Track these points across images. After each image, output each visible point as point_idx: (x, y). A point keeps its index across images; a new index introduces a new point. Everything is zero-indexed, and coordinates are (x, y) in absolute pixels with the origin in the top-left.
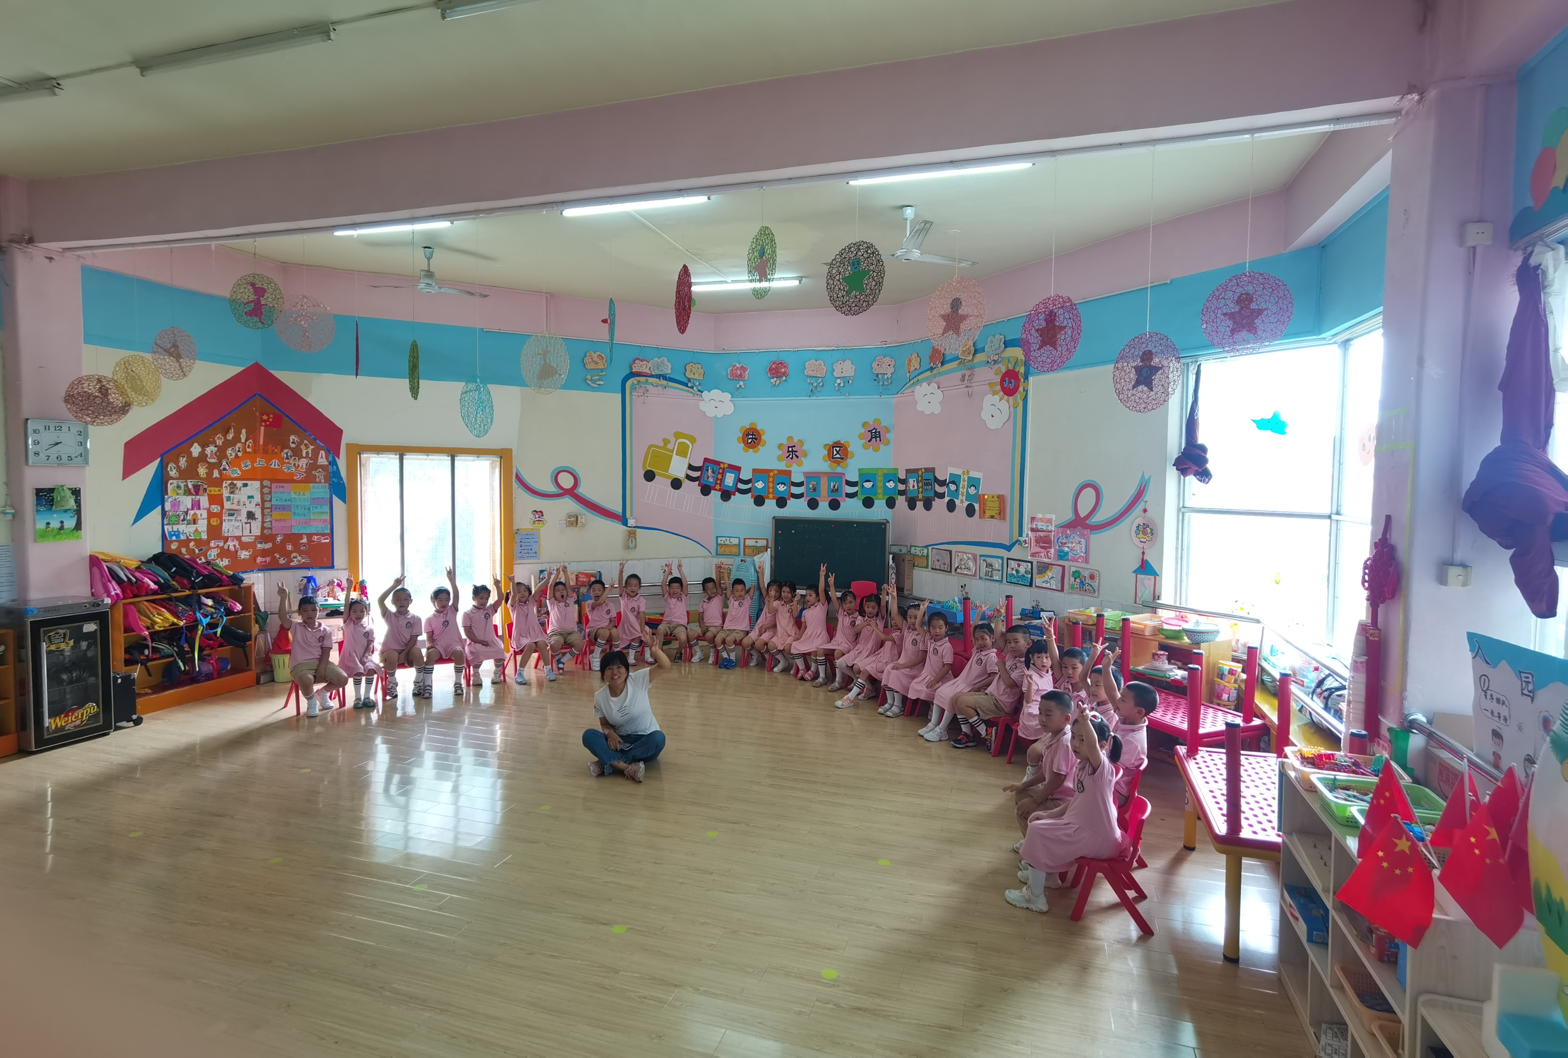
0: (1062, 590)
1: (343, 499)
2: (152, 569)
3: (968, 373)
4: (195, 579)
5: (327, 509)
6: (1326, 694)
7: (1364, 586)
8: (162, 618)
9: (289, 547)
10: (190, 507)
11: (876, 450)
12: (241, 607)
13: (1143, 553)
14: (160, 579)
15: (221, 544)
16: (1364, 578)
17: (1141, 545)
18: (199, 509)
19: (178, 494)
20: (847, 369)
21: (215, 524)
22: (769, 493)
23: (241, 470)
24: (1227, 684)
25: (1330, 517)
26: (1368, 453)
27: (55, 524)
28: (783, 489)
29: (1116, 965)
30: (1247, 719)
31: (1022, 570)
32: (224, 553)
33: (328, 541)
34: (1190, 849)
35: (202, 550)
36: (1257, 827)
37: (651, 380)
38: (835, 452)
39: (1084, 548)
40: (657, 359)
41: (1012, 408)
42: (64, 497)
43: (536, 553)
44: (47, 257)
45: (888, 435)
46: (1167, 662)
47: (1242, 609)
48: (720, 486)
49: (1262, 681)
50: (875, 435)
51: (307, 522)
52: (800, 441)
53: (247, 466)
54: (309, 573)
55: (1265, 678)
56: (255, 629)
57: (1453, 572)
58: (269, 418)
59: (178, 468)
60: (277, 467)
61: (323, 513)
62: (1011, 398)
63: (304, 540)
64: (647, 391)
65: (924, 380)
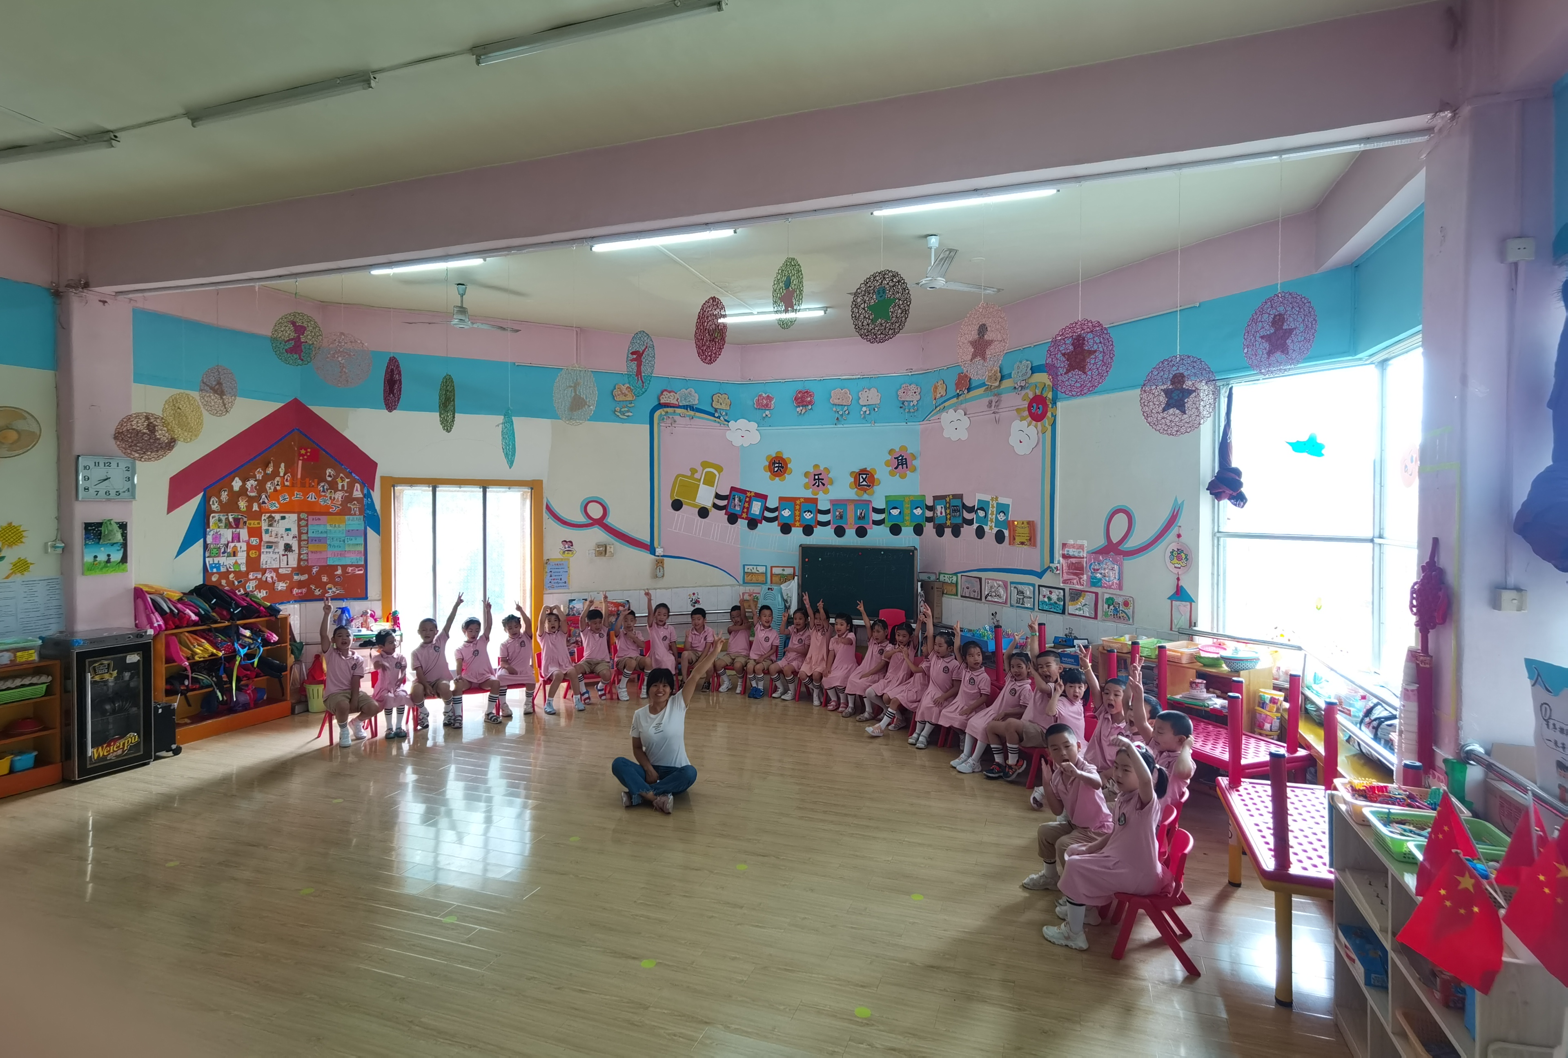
0: (1096, 617)
1: (378, 531)
2: (193, 601)
3: (994, 399)
4: (234, 611)
5: (361, 540)
6: (1375, 723)
7: (1412, 611)
8: (202, 648)
9: (325, 579)
10: (230, 539)
11: (903, 477)
12: (277, 638)
13: (1178, 579)
14: (200, 610)
15: (259, 576)
16: (1411, 603)
17: (1176, 571)
18: (239, 542)
19: (219, 527)
20: (872, 397)
21: (254, 556)
22: (795, 521)
23: (279, 503)
24: (1268, 713)
25: (1372, 541)
26: (1411, 475)
27: (102, 558)
28: (810, 517)
29: (1161, 1007)
30: (1292, 749)
31: (1054, 597)
32: (262, 585)
33: (362, 572)
34: (1235, 885)
35: (241, 581)
36: (1307, 863)
37: (678, 411)
38: (861, 480)
39: (1117, 574)
40: (684, 390)
41: (1040, 434)
42: (112, 531)
43: (565, 583)
44: (100, 301)
45: (914, 462)
46: (1205, 690)
47: (1282, 635)
48: (747, 514)
49: (1306, 709)
50: (901, 462)
51: (342, 554)
52: (826, 468)
53: (284, 499)
54: (343, 604)
55: (1309, 706)
56: (291, 659)
57: (1507, 596)
58: (307, 452)
59: (220, 502)
60: (313, 500)
61: (357, 544)
62: (1039, 423)
63: (339, 572)
64: (675, 421)
65: (950, 407)
